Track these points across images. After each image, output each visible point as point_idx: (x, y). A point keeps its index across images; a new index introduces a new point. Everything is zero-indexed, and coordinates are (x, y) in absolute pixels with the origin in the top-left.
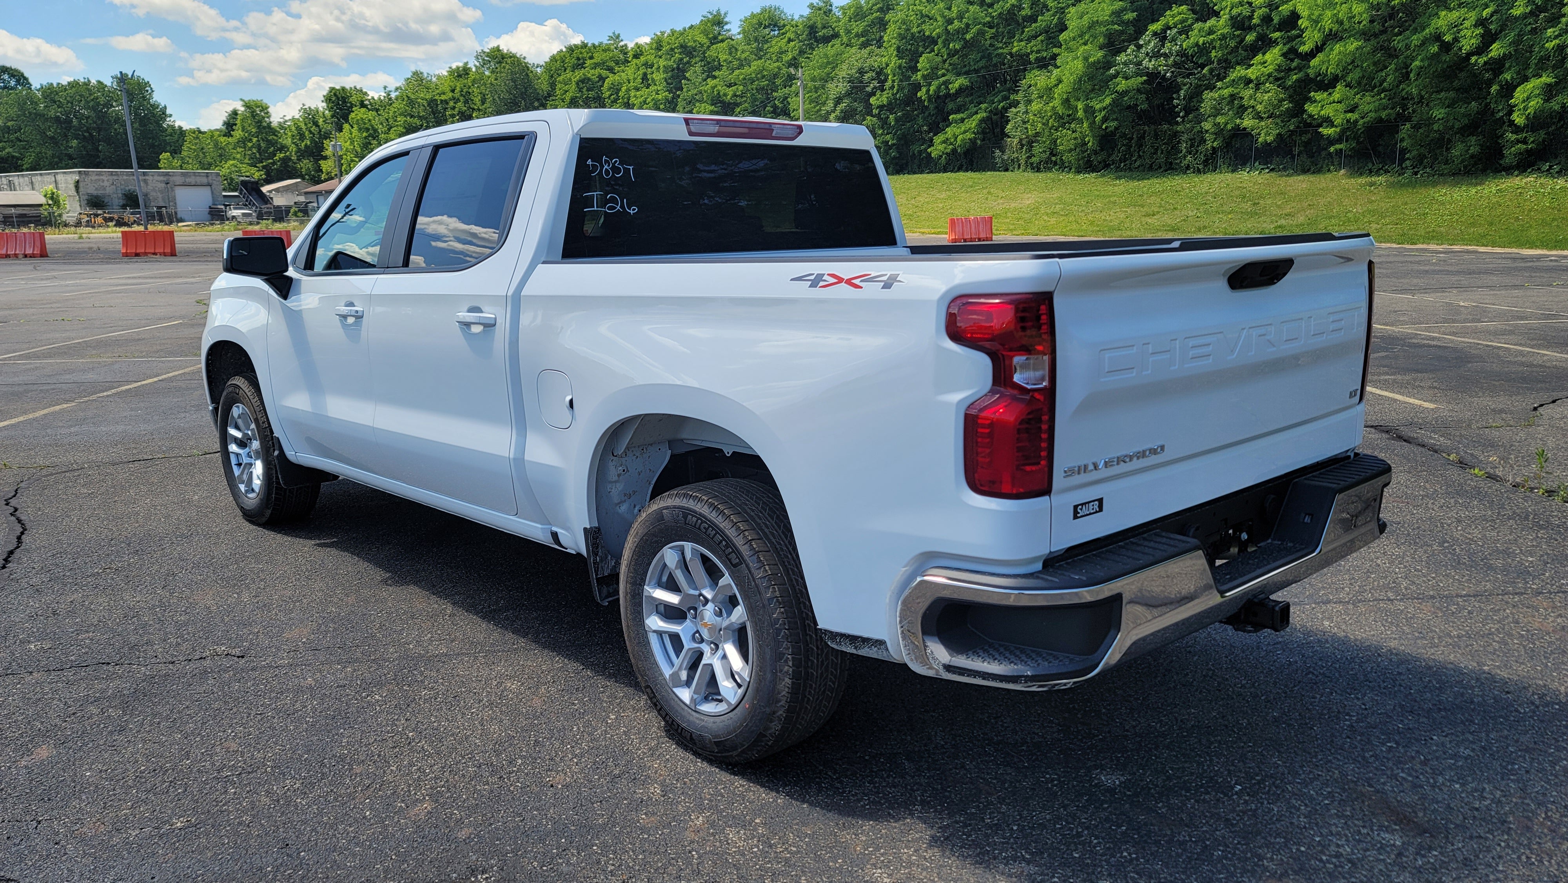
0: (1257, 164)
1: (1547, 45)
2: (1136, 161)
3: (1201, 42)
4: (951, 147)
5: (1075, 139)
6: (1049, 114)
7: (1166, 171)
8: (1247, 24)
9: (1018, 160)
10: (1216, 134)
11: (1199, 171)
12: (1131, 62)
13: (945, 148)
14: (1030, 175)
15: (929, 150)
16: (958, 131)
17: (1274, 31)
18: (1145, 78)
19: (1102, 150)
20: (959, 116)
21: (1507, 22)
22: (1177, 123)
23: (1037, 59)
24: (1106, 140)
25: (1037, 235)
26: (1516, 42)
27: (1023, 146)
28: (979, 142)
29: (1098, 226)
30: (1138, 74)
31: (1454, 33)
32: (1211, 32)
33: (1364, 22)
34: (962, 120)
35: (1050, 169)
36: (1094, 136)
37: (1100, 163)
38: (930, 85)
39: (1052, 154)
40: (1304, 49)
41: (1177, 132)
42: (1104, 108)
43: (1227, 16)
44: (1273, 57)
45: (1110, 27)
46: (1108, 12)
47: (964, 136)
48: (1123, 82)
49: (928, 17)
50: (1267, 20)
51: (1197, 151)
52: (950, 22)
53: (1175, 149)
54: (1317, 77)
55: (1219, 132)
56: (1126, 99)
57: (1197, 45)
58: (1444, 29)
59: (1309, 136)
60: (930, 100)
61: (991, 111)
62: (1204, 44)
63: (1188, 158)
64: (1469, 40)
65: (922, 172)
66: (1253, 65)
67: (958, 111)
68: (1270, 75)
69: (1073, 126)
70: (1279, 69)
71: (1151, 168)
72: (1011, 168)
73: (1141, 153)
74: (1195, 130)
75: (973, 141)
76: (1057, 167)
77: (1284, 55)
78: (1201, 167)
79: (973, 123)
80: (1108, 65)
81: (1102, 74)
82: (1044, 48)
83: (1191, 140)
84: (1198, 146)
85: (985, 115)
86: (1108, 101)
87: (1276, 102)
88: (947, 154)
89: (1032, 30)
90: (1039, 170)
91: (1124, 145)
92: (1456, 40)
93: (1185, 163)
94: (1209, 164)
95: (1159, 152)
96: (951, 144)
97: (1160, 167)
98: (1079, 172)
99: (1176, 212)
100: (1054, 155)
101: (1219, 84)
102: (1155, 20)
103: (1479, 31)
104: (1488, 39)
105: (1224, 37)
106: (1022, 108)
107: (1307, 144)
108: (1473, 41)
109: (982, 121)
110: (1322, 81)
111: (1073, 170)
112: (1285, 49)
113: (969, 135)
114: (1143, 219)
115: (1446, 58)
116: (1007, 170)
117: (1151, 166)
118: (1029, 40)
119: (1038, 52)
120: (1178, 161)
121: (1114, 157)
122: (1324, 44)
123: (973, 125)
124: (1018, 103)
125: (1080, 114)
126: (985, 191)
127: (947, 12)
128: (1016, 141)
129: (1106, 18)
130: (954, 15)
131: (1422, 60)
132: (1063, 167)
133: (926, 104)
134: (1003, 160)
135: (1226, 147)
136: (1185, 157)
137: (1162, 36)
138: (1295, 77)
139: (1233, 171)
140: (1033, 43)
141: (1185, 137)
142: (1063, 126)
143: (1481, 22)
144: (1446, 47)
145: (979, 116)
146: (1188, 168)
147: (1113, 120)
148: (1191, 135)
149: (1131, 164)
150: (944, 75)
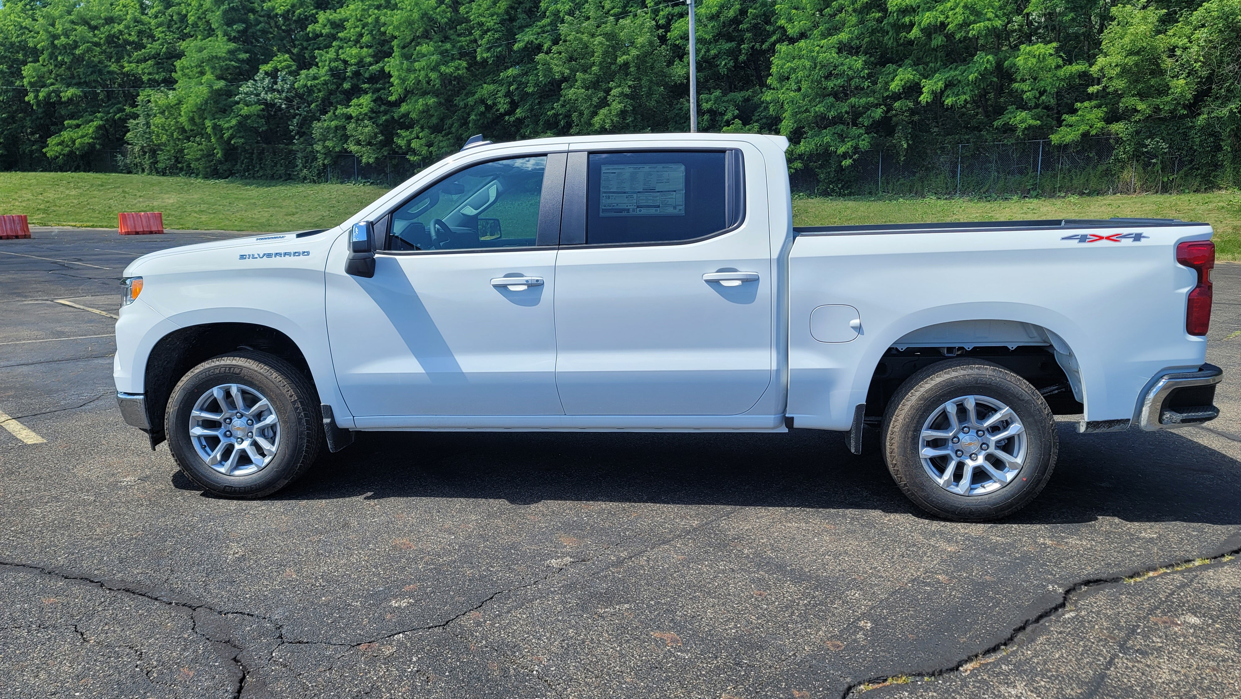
0: (360, 178)
1: (548, 113)
2: (258, 171)
3: (309, 85)
4: (68, 149)
5: (201, 150)
6: (173, 128)
7: (286, 180)
8: (342, 75)
9: (141, 165)
10: (325, 154)
11: (314, 182)
12: (252, 93)
13: (62, 150)
14: (155, 178)
15: (44, 150)
16: (75, 136)
17: (365, 83)
18: (263, 106)
19: (226, 161)
20: (75, 122)
21: (525, 96)
22: (294, 144)
23: (149, 80)
24: (231, 152)
25: (198, 229)
26: (531, 110)
27: (145, 153)
28: (98, 147)
29: (248, 222)
30: (258, 102)
31: (492, 100)
32: (315, 78)
33: (437, 86)
34: (78, 126)
35: (177, 174)
36: (222, 150)
37: (226, 171)
38: (38, 91)
39: (177, 161)
40: (392, 98)
41: (292, 150)
42: (231, 127)
43: (326, 68)
44: (365, 102)
45: (228, 62)
46: (225, 50)
47: (83, 140)
48: (246, 108)
49: (28, 29)
50: (357, 74)
51: (311, 166)
52: (55, 37)
53: (291, 164)
54: (400, 119)
55: (328, 153)
56: (249, 121)
57: (306, 85)
58: (486, 96)
59: (396, 160)
60: (38, 104)
61: (107, 120)
62: (311, 86)
63: (305, 171)
64: (503, 106)
65: (34, 170)
66: (351, 106)
67: (72, 117)
68: (366, 114)
69: (197, 139)
70: (372, 111)
71: (272, 177)
72: (135, 171)
73: (262, 165)
74: (307, 150)
75: (92, 146)
76: (183, 173)
77: (374, 101)
78: (315, 178)
79: (90, 129)
80: (229, 94)
81: (226, 100)
82: (155, 71)
83: (305, 157)
84: (311, 163)
85: (101, 123)
86: (234, 122)
87: (373, 134)
88: (64, 155)
89: (140, 55)
90: (164, 174)
91: (247, 158)
92: (495, 104)
93: (302, 175)
94: (321, 176)
95: (279, 165)
96: (67, 146)
97: (281, 177)
98: (206, 177)
99: (311, 213)
100: (179, 163)
101: (323, 117)
102: (266, 62)
103: (508, 100)
104: (514, 106)
105: (326, 83)
106: (141, 120)
107: (395, 166)
108: (505, 106)
109: (99, 128)
110: (404, 122)
111: (201, 176)
112: (375, 96)
113: (87, 140)
114: (286, 218)
115: (489, 115)
116: (130, 172)
117: (273, 176)
118: (138, 62)
119: (149, 74)
120: (296, 173)
121: (238, 167)
122: (405, 97)
123: (91, 131)
124: (138, 116)
125: (209, 130)
126: (120, 190)
127: (51, 29)
128: (137, 149)
129: (224, 55)
130: (59, 31)
131: (475, 116)
132: (190, 172)
133: (34, 107)
134: (126, 164)
135: (333, 165)
136: (301, 170)
137: (273, 75)
138: (384, 118)
139: (342, 183)
140: (143, 65)
141: (299, 155)
142: (188, 139)
143: (508, 94)
144: (488, 108)
145: (95, 123)
146: (305, 178)
147: (240, 137)
148: (304, 154)
149: (254, 174)
150: (52, 84)
